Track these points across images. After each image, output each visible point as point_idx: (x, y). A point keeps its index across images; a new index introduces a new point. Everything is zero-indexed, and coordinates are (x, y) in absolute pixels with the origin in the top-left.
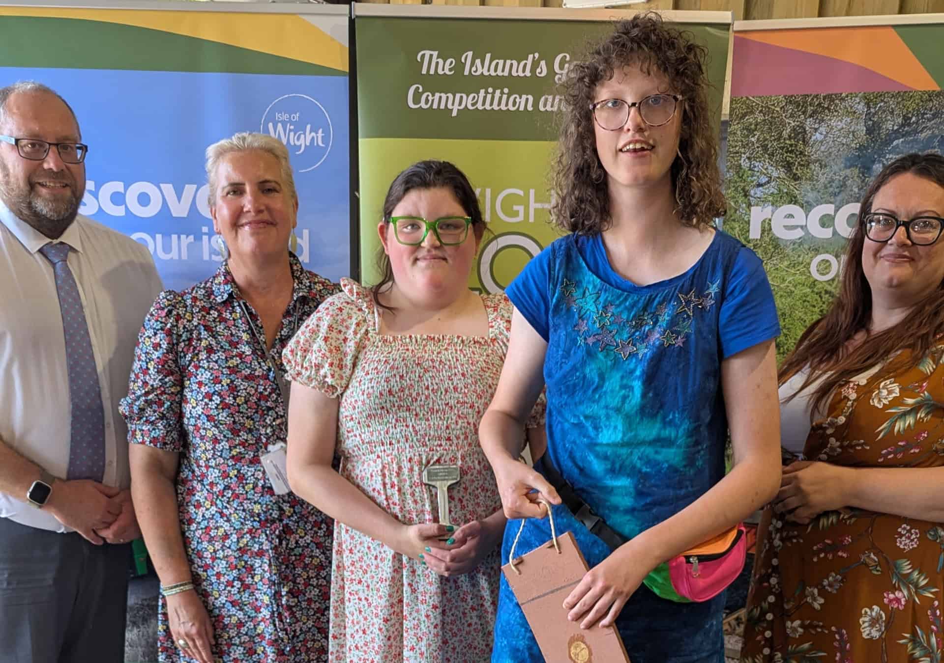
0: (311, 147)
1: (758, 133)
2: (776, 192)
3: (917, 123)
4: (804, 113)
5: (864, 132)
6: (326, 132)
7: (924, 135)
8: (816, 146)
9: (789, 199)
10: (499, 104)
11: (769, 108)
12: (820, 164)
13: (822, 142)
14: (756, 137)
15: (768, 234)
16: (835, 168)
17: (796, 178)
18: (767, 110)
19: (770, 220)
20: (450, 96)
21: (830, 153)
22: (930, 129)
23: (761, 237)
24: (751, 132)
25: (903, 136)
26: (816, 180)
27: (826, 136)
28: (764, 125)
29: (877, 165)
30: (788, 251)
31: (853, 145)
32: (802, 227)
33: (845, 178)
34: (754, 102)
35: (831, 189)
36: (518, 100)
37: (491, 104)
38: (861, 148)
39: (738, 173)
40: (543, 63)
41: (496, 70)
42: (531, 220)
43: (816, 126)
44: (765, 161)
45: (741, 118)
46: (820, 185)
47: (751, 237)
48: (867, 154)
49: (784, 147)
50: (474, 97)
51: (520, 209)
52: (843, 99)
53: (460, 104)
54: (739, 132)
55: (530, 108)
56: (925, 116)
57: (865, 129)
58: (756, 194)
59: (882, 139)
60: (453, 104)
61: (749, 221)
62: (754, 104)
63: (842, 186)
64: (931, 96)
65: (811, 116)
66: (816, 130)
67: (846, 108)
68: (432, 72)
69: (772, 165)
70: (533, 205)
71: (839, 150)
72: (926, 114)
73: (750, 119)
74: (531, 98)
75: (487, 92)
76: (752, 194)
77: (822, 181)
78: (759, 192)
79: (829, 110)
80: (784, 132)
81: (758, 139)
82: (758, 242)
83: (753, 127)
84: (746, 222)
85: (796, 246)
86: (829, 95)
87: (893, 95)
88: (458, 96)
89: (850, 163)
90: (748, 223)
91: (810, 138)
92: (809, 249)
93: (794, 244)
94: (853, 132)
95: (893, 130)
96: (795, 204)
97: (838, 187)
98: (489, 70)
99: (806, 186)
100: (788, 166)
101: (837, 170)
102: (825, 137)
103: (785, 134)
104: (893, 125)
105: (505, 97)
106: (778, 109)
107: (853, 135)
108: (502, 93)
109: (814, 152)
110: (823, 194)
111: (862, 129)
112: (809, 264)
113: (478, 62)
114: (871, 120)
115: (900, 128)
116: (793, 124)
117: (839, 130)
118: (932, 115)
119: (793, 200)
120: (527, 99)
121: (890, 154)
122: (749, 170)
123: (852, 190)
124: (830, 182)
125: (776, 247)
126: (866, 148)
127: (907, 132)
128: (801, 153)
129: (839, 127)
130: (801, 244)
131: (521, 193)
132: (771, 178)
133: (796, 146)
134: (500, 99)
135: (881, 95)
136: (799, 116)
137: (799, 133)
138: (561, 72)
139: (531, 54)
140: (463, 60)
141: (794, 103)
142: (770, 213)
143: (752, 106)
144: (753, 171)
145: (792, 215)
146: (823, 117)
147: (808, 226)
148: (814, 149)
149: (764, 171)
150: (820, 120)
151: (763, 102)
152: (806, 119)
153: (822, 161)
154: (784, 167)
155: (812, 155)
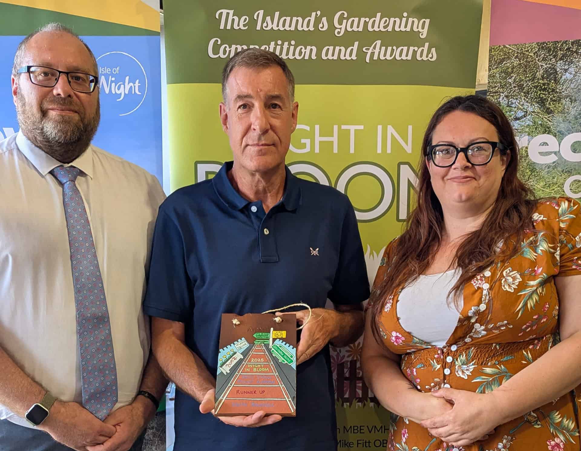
1: (514, 75)
2: (531, 124)
4: (554, 57)
6: (142, 82)
8: (566, 84)
9: (543, 130)
10: (287, 54)
11: (524, 54)
12: (570, 99)
13: (571, 80)
14: (513, 78)
15: (525, 160)
17: (549, 112)
18: (522, 55)
19: (527, 148)
21: (579, 89)
24: (508, 74)
26: (567, 113)
27: (575, 76)
28: (520, 68)
30: (543, 173)
32: (555, 153)
34: (510, 49)
36: (303, 50)
40: (324, 19)
41: (284, 26)
42: (317, 151)
43: (566, 67)
44: (520, 98)
46: (571, 117)
49: (537, 86)
51: (307, 141)
54: (498, 75)
55: (314, 57)
62: (510, 51)
65: (561, 59)
66: (566, 70)
68: (229, 27)
69: (527, 102)
70: (318, 139)
73: (508, 64)
74: (314, 49)
75: (276, 44)
77: (572, 113)
80: (538, 73)
81: (514, 80)
83: (510, 70)
85: (551, 169)
86: (576, 41)
91: (561, 78)
92: (563, 172)
93: (549, 168)
96: (548, 133)
98: (278, 26)
99: (558, 118)
100: (542, 102)
103: (539, 75)
105: (292, 48)
106: (532, 54)
108: (290, 44)
109: (565, 89)
110: (574, 124)
112: (563, 184)
113: (268, 19)
116: (546, 67)
119: (547, 130)
120: (311, 50)
122: (507, 106)
125: (533, 171)
128: (553, 90)
130: (555, 167)
131: (308, 128)
132: (527, 112)
133: (548, 84)
134: (288, 49)
136: (551, 59)
137: (551, 74)
138: (340, 27)
139: (314, 12)
140: (255, 18)
141: (546, 49)
142: (527, 143)
143: (509, 53)
144: (511, 107)
145: (546, 143)
146: (572, 60)
147: (561, 152)
148: (564, 87)
149: (521, 107)
150: (569, 62)
151: (518, 49)
152: (557, 62)
153: (572, 96)
154: (538, 103)
155: (563, 92)
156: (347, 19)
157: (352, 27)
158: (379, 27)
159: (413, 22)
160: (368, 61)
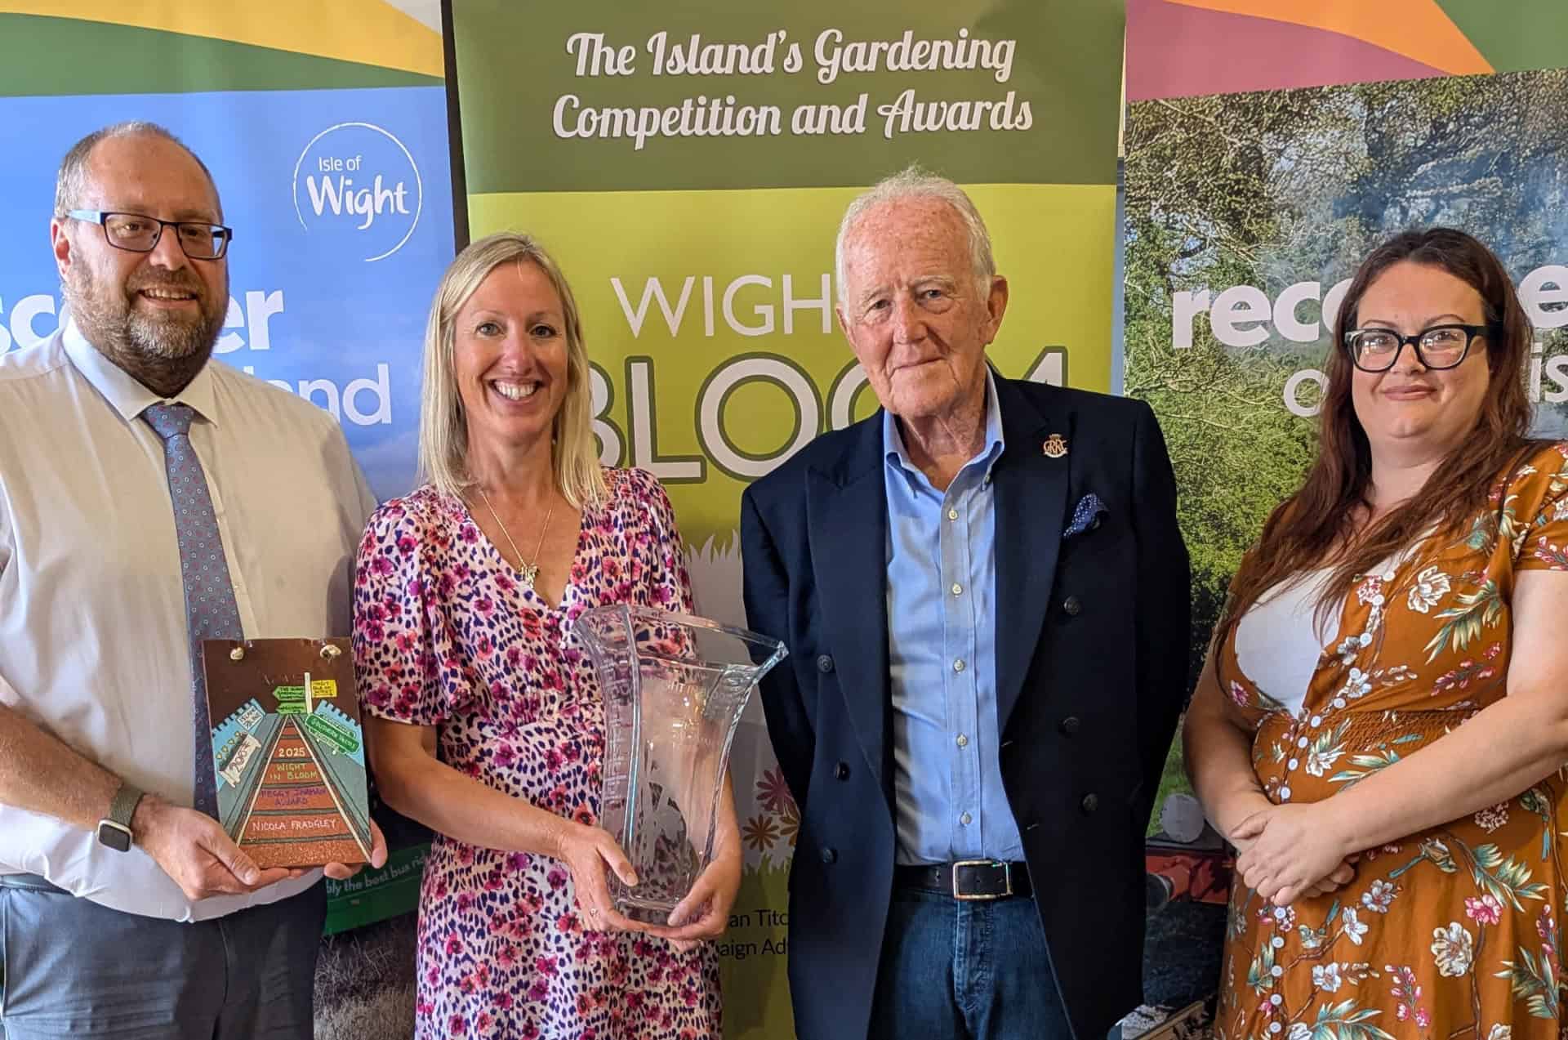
0: (386, 215)
1: (1177, 163)
2: (1215, 264)
3: (1457, 133)
4: (1257, 123)
5: (1366, 152)
6: (410, 187)
7: (1470, 152)
8: (1282, 180)
9: (1239, 276)
10: (720, 125)
11: (1195, 118)
12: (1290, 212)
13: (1291, 173)
14: (1176, 169)
15: (1205, 339)
16: (1317, 218)
17: (1249, 238)
18: (1192, 122)
19: (1208, 314)
20: (630, 112)
21: (1307, 192)
22: (1480, 142)
23: (1194, 344)
24: (1166, 161)
25: (1434, 157)
26: (1286, 241)
27: (1298, 163)
28: (1188, 147)
29: (1392, 210)
30: (1243, 366)
31: (1347, 177)
32: (1264, 324)
33: (1335, 234)
34: (1168, 108)
35: (1313, 256)
36: (753, 116)
37: (706, 125)
38: (1361, 181)
39: (1145, 234)
40: (794, 48)
41: (710, 64)
42: (788, 329)
43: (1281, 146)
44: (1192, 211)
45: (1147, 138)
46: (1292, 250)
47: (1175, 346)
48: (1374, 192)
49: (1224, 186)
50: (674, 113)
51: (768, 311)
52: (1324, 97)
53: (648, 128)
54: (1144, 163)
55: (775, 129)
56: (1471, 120)
57: (1366, 147)
58: (1180, 269)
59: (1397, 163)
60: (636, 129)
61: (1171, 316)
62: (1168, 112)
63: (1331, 250)
64: (1480, 84)
65: (1269, 129)
66: (1280, 153)
67: (1330, 111)
68: (595, 71)
69: (1205, 218)
70: (790, 304)
71: (1323, 186)
72: (1472, 116)
73: (1163, 139)
74: (776, 112)
75: (696, 105)
76: (1174, 270)
77: (1296, 241)
78: (1185, 266)
79: (1301, 116)
80: (1224, 159)
81: (1178, 172)
82: (1189, 353)
83: (1168, 152)
84: (1165, 319)
85: (1256, 357)
86: (1299, 91)
87: (1413, 87)
88: (644, 112)
89: (1344, 209)
90: (1170, 321)
91: (1271, 168)
92: (1280, 362)
93: (1252, 355)
94: (1346, 153)
95: (1415, 147)
96: (1249, 284)
97: (1324, 252)
98: (697, 65)
99: (1269, 251)
100: (1235, 219)
101: (1322, 221)
102: (1296, 165)
103: (1226, 162)
104: (1416, 139)
105: (729, 111)
106: (1212, 119)
107: (1347, 160)
108: (724, 104)
109: (1279, 191)
110: (1299, 264)
111: (1360, 147)
112: (1281, 389)
113: (677, 50)
114: (1375, 130)
115: (1428, 143)
116: (1239, 144)
117: (1321, 152)
118: (1483, 117)
119: (1247, 278)
120: (770, 114)
121: (1412, 190)
122: (1166, 228)
123: (1349, 256)
124: (1309, 243)
125: (1221, 361)
126: (1370, 182)
127: (1441, 150)
128: (1256, 194)
129: (1321, 147)
130: (1265, 353)
131: (768, 282)
132: (1205, 240)
133: (1247, 182)
134: (721, 115)
135: (1391, 87)
136: (1249, 129)
137: (1251, 160)
138: (829, 63)
139: (772, 32)
140: (650, 49)
141: (1240, 108)
142: (1208, 302)
143: (1165, 116)
144: (1174, 229)
145: (1246, 304)
146: (1291, 130)
147: (1275, 322)
148: (1278, 188)
149: (1192, 229)
150: (1286, 136)
151: (1184, 108)
152: (1262, 134)
153: (1294, 207)
154: (1227, 220)
155: (1276, 197)
156: (843, 46)
157: (853, 62)
158: (909, 62)
159: (981, 48)
160: (888, 134)
